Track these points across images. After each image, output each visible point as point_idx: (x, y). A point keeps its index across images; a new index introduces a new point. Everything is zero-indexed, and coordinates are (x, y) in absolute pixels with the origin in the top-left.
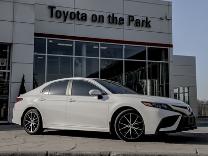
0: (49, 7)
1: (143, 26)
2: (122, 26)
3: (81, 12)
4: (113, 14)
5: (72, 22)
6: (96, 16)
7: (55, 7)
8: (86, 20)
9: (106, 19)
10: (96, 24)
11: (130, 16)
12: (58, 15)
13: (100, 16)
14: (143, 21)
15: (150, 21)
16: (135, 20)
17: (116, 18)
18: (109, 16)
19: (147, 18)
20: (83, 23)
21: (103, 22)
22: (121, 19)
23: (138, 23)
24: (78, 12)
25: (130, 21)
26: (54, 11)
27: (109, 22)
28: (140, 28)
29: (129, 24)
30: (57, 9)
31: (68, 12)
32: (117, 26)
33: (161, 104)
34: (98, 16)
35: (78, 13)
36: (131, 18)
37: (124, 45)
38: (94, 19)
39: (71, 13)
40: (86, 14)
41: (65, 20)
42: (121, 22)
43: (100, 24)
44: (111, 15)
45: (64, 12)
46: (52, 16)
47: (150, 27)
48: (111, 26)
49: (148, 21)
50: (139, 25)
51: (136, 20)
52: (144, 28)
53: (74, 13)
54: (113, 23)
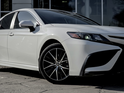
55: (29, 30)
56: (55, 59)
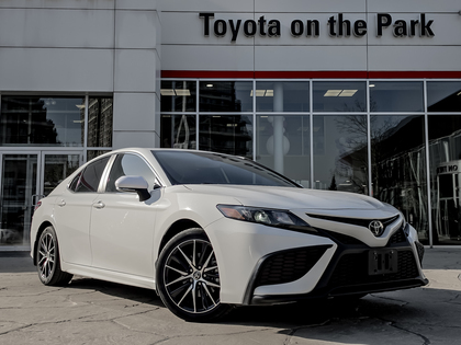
0: (201, 14)
1: (413, 33)
2: (363, 40)
3: (268, 18)
4: (341, 16)
5: (250, 41)
6: (301, 23)
7: (213, 15)
8: (278, 33)
9: (324, 28)
10: (303, 40)
11: (380, 16)
12: (220, 30)
13: (309, 22)
14: (413, 23)
15: (431, 22)
16: (393, 22)
17: (348, 22)
18: (332, 21)
19: (423, 16)
20: (272, 41)
21: (317, 33)
22: (360, 24)
23: (401, 30)
24: (262, 18)
25: (380, 26)
26: (212, 23)
27: (332, 33)
28: (406, 40)
29: (380, 33)
30: (217, 17)
31: (239, 22)
32: (352, 39)
33: (269, 212)
34: (305, 24)
35: (262, 20)
36: (383, 20)
37: (368, 80)
38: (297, 31)
39: (247, 22)
40: (278, 22)
41: (234, 39)
42: (360, 30)
43: (312, 40)
44: (336, 18)
45: (231, 22)
46: (207, 33)
47: (432, 34)
48: (337, 41)
49: (427, 22)
50: (405, 33)
51: (397, 22)
52: (416, 39)
53: (253, 22)
54: (341, 33)
55: (138, 197)
56: (192, 263)
